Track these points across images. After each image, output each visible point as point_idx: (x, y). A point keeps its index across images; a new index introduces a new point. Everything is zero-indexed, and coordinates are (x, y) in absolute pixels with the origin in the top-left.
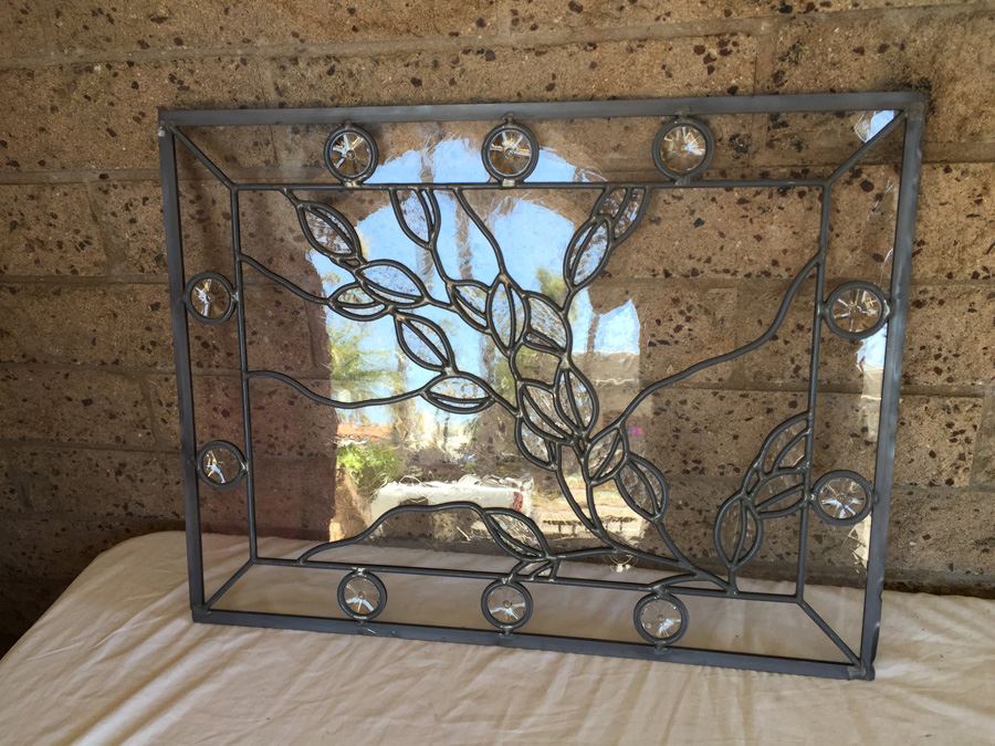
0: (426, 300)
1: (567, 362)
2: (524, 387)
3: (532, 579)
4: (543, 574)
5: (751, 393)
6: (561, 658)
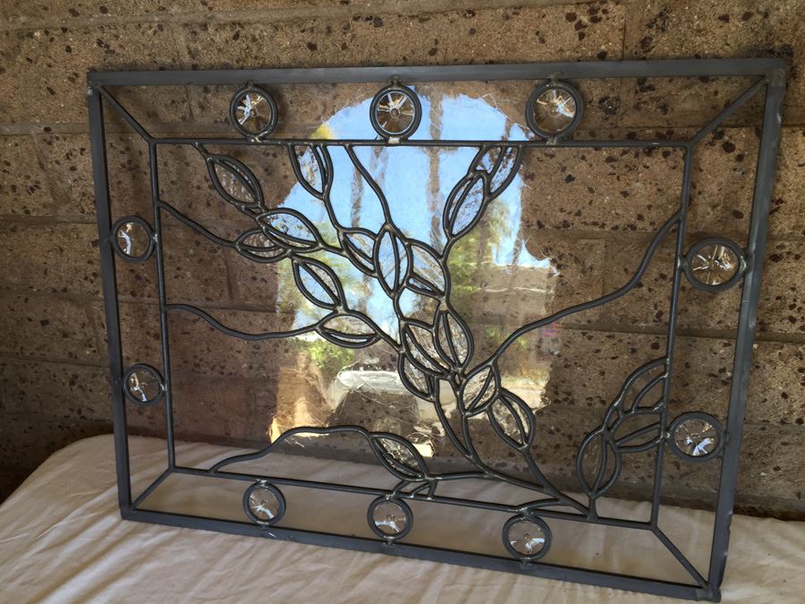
0: (321, 245)
1: (445, 304)
2: (407, 326)
3: (412, 497)
4: (422, 492)
5: (617, 334)
6: (437, 568)
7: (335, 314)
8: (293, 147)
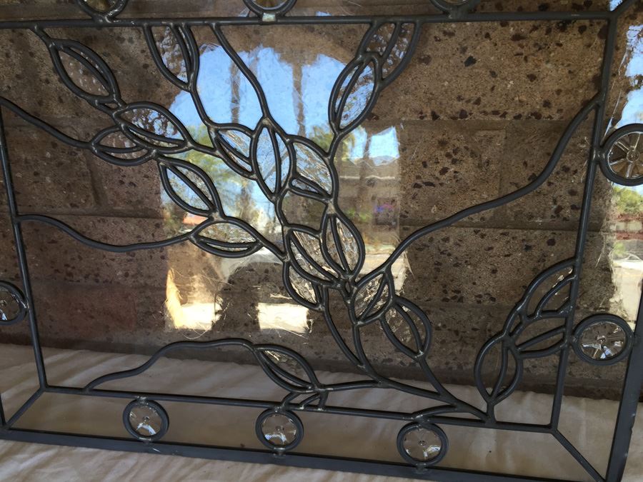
0: (190, 144)
1: (333, 208)
2: (291, 232)
3: (302, 408)
4: (312, 403)
5: (511, 231)
6: (330, 477)
7: (210, 221)
8: (149, 28)
